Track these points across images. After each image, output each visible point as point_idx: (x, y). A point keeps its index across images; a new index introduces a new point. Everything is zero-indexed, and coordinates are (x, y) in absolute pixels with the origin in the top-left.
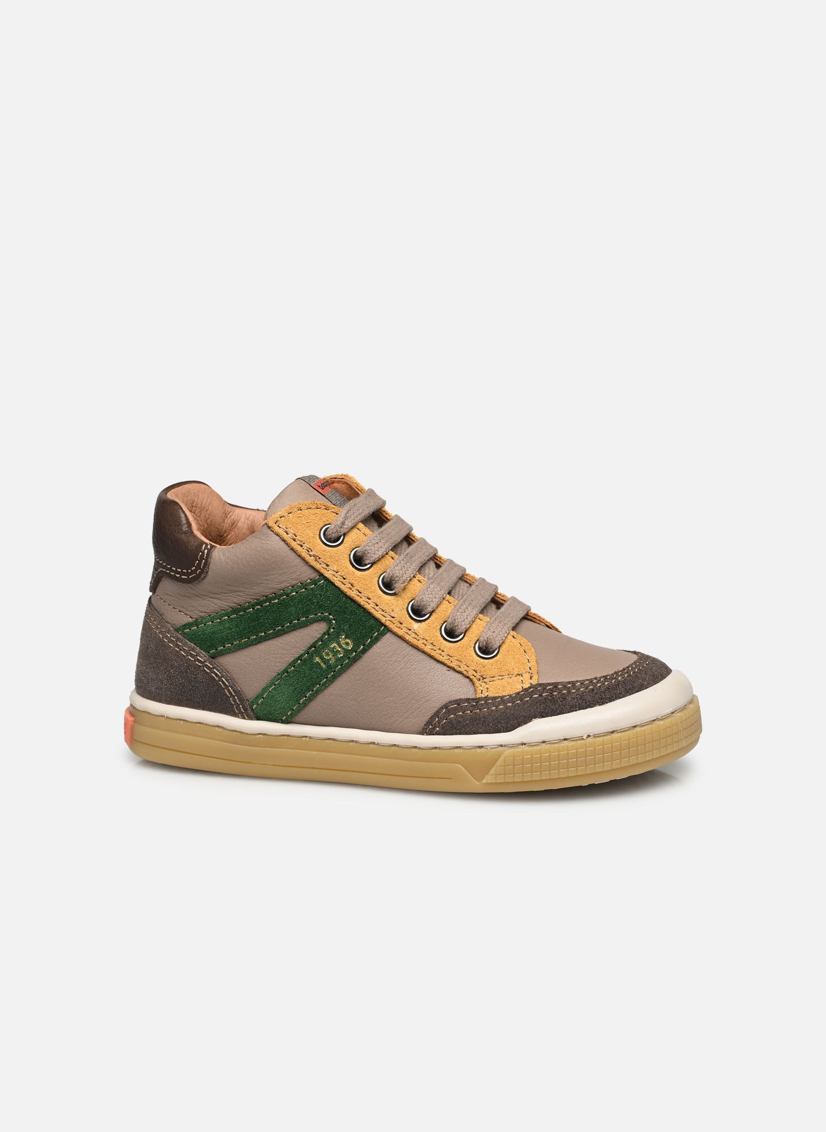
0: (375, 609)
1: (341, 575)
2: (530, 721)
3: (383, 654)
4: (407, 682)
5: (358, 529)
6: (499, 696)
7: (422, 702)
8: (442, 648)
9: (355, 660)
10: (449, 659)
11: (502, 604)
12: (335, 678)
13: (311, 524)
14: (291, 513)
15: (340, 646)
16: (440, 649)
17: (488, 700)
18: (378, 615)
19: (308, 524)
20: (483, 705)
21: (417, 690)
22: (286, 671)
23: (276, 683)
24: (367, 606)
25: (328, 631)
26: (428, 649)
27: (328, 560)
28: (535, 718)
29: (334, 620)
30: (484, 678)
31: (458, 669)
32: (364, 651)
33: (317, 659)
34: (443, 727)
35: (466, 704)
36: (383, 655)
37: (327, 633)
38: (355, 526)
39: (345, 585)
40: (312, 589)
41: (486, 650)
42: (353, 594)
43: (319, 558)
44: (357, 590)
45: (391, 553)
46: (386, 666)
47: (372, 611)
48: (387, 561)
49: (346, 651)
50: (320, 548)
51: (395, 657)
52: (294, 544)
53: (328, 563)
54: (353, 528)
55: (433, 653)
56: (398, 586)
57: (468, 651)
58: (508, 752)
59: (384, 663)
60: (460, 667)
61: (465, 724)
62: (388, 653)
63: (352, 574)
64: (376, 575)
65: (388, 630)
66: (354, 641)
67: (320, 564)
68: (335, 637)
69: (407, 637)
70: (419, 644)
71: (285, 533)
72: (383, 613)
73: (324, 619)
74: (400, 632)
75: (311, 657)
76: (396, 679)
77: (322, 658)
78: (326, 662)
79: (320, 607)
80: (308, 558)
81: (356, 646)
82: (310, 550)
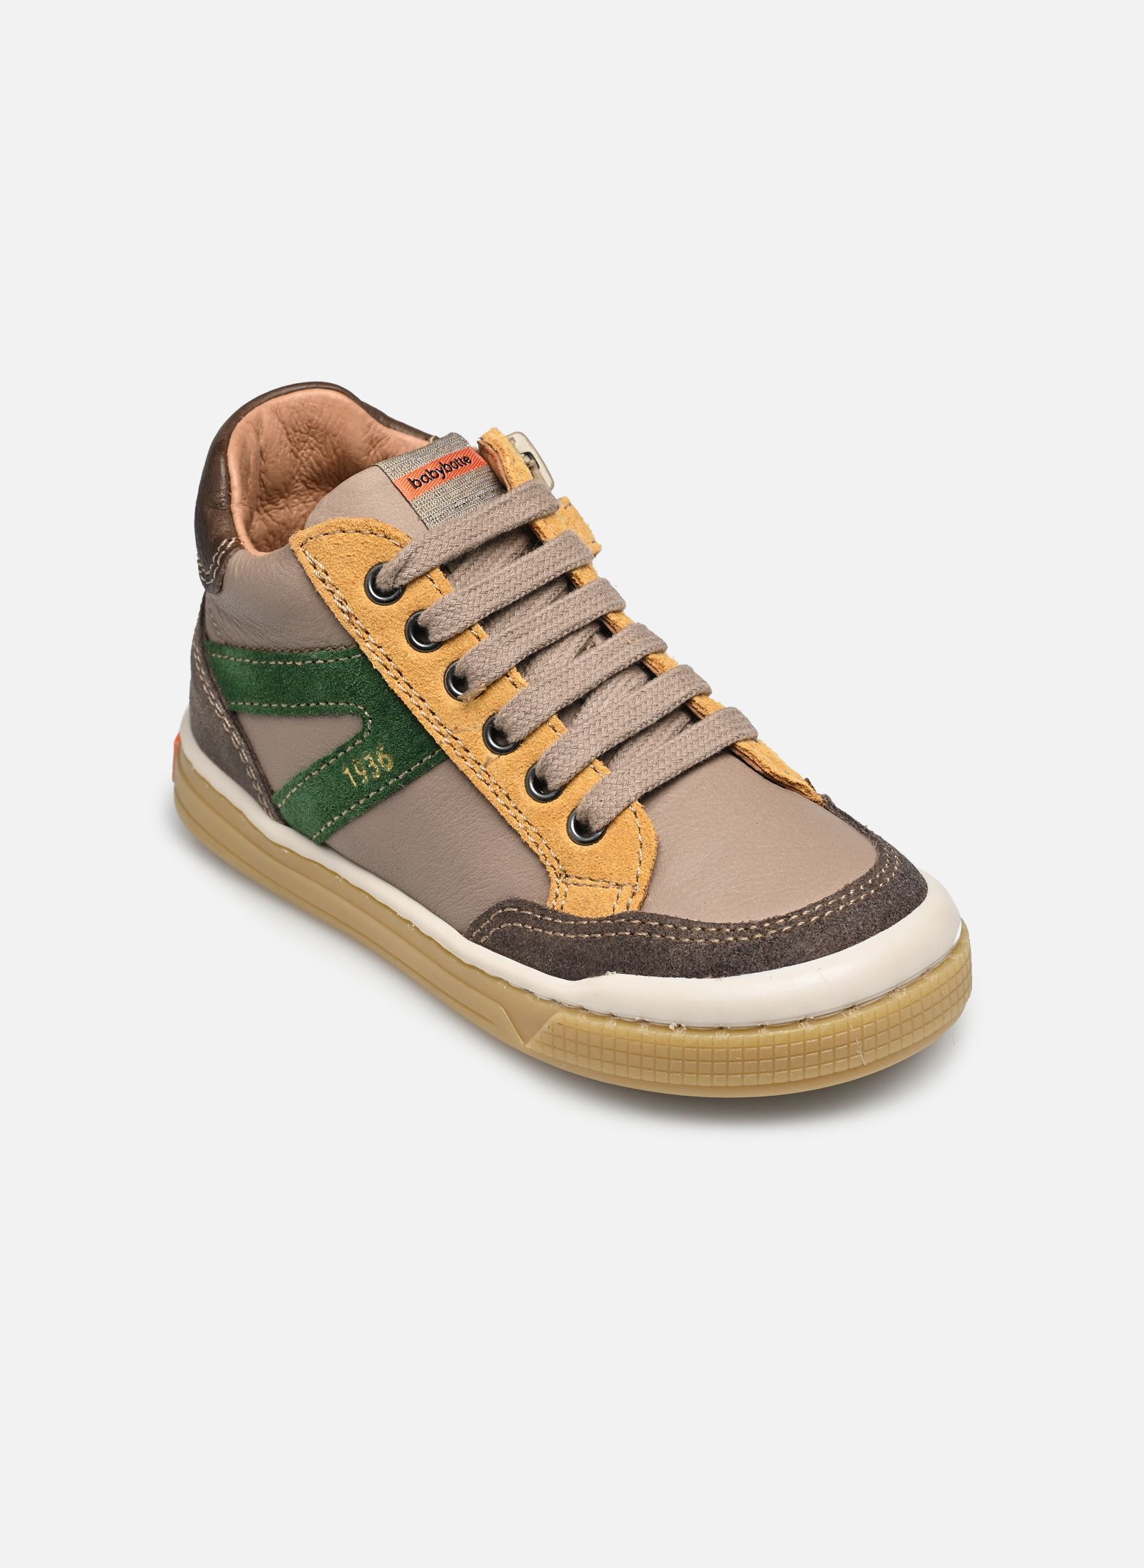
0: (428, 719)
1: (385, 653)
2: (604, 973)
3: (435, 792)
4: (461, 846)
5: (431, 580)
6: (573, 916)
7: (475, 886)
8: (519, 808)
9: (393, 791)
10: (526, 829)
11: (699, 720)
12: (368, 807)
13: (355, 559)
14: (327, 534)
15: (376, 762)
16: (516, 808)
17: (557, 917)
18: (432, 729)
19: (349, 558)
20: (548, 924)
21: (473, 864)
22: (308, 773)
23: (299, 785)
24: (417, 713)
25: (362, 733)
26: (498, 802)
27: (369, 625)
28: (612, 969)
29: (371, 719)
30: (567, 876)
31: (535, 849)
32: (408, 781)
33: (347, 771)
34: (493, 938)
35: (530, 913)
36: (435, 794)
37: (359, 736)
38: (428, 573)
39: (388, 670)
40: (343, 663)
41: (584, 831)
42: (399, 688)
43: (356, 618)
44: (405, 682)
45: (479, 628)
46: (438, 812)
47: (423, 722)
48: (467, 642)
49: (383, 773)
50: (360, 599)
51: (451, 801)
52: (320, 587)
53: (368, 630)
54: (421, 577)
55: (504, 812)
56: (475, 686)
57: (556, 823)
58: (560, 1016)
59: (436, 807)
60: (538, 846)
61: (520, 944)
62: (442, 793)
63: (403, 654)
64: (443, 663)
65: (444, 757)
66: (395, 762)
67: (356, 628)
68: (372, 747)
69: (472, 776)
70: (488, 791)
71: (311, 567)
72: (441, 729)
73: (357, 713)
74: (463, 765)
75: (339, 766)
76: (448, 837)
77: (352, 772)
78: (358, 779)
79: (353, 694)
80: (338, 615)
81: (399, 767)
82: (343, 602)
